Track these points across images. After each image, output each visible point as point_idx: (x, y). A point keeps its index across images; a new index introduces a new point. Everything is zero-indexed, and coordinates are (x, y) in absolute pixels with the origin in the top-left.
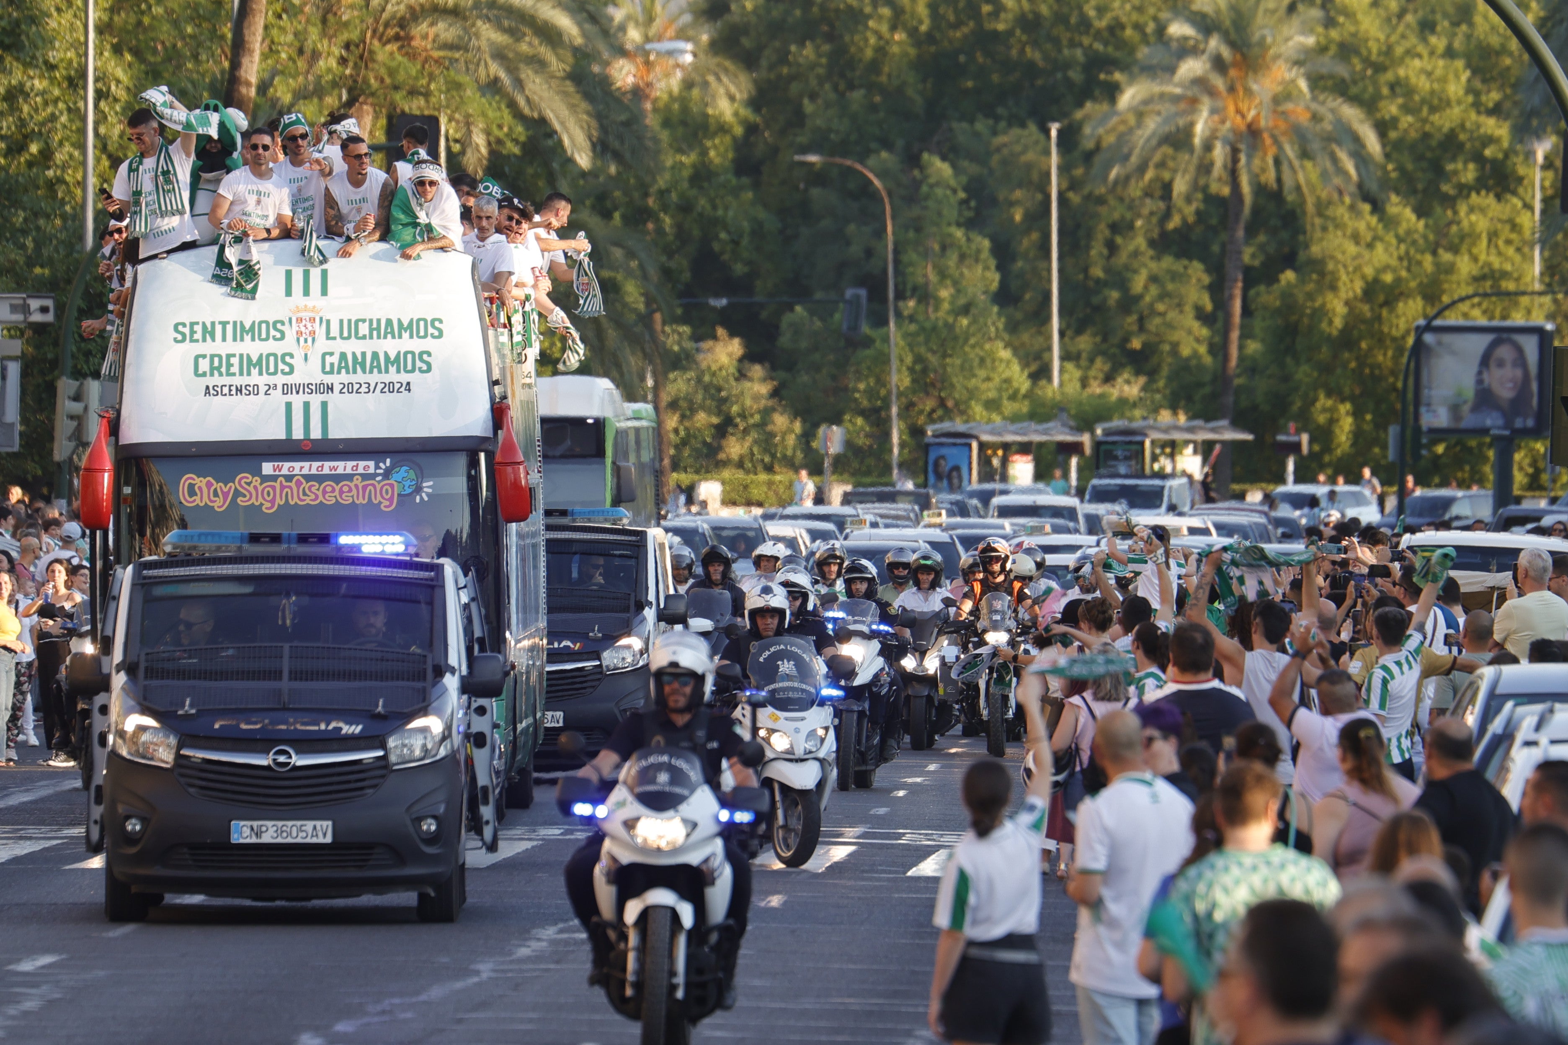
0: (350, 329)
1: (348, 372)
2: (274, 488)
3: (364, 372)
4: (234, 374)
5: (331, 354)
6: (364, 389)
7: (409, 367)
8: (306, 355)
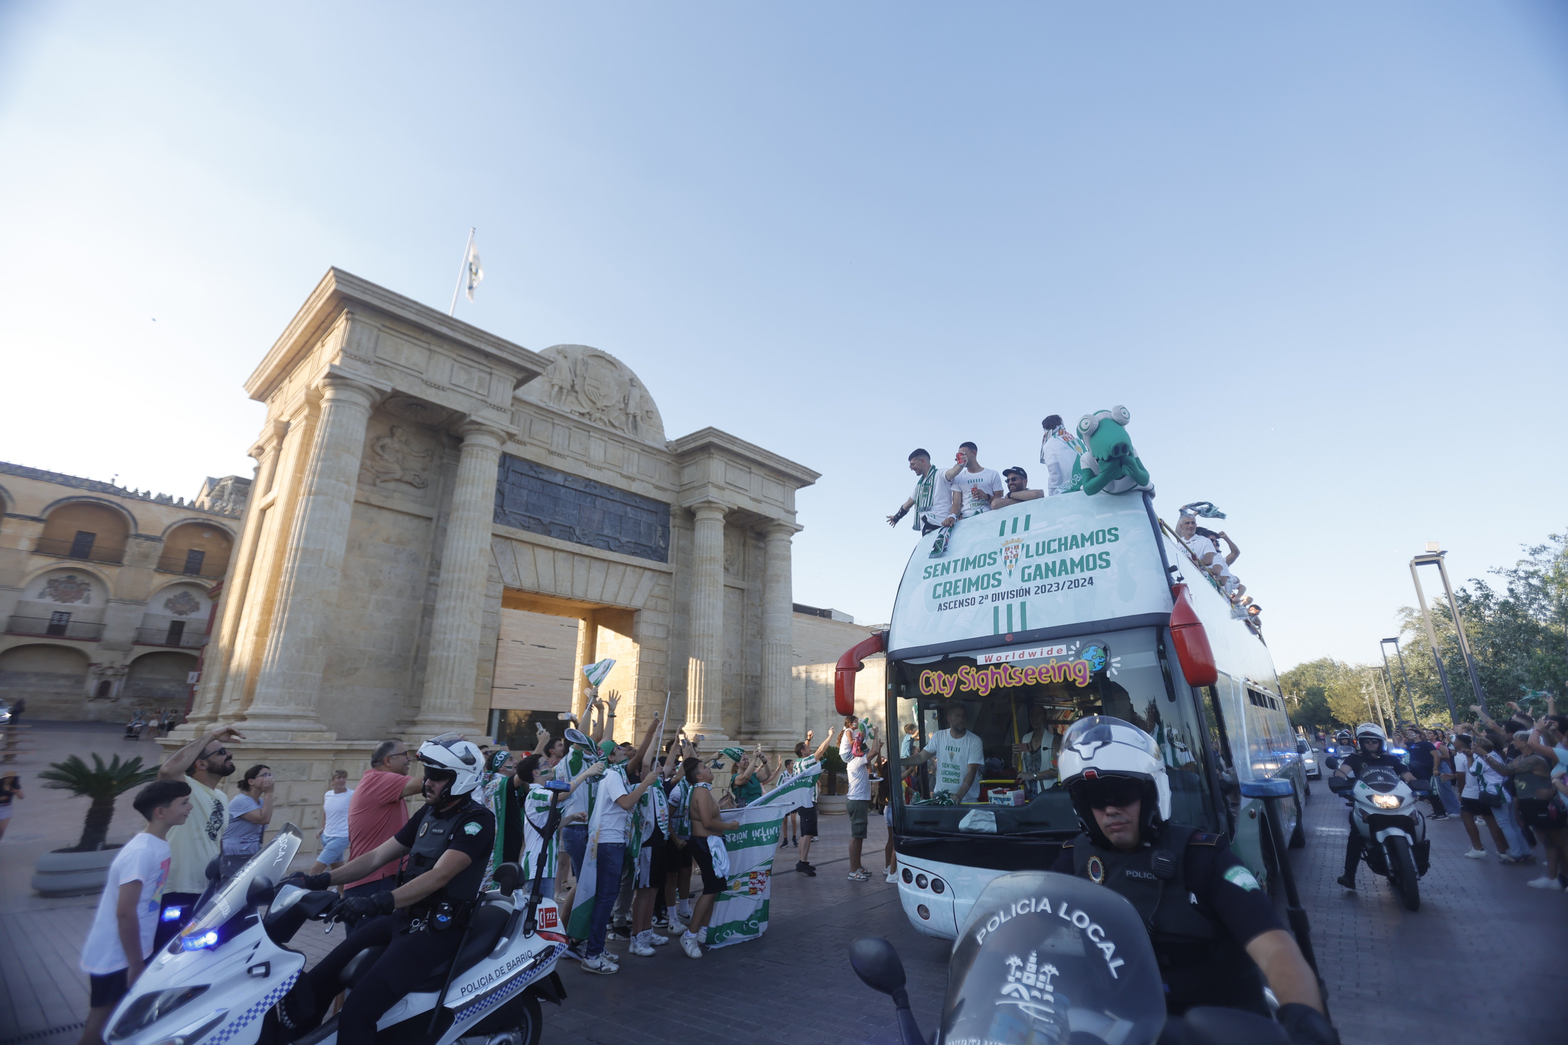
0: (1045, 548)
1: (1041, 578)
2: (986, 675)
3: (1054, 575)
4: (959, 593)
5: (1029, 567)
6: (1054, 588)
7: (1091, 566)
8: (1010, 571)
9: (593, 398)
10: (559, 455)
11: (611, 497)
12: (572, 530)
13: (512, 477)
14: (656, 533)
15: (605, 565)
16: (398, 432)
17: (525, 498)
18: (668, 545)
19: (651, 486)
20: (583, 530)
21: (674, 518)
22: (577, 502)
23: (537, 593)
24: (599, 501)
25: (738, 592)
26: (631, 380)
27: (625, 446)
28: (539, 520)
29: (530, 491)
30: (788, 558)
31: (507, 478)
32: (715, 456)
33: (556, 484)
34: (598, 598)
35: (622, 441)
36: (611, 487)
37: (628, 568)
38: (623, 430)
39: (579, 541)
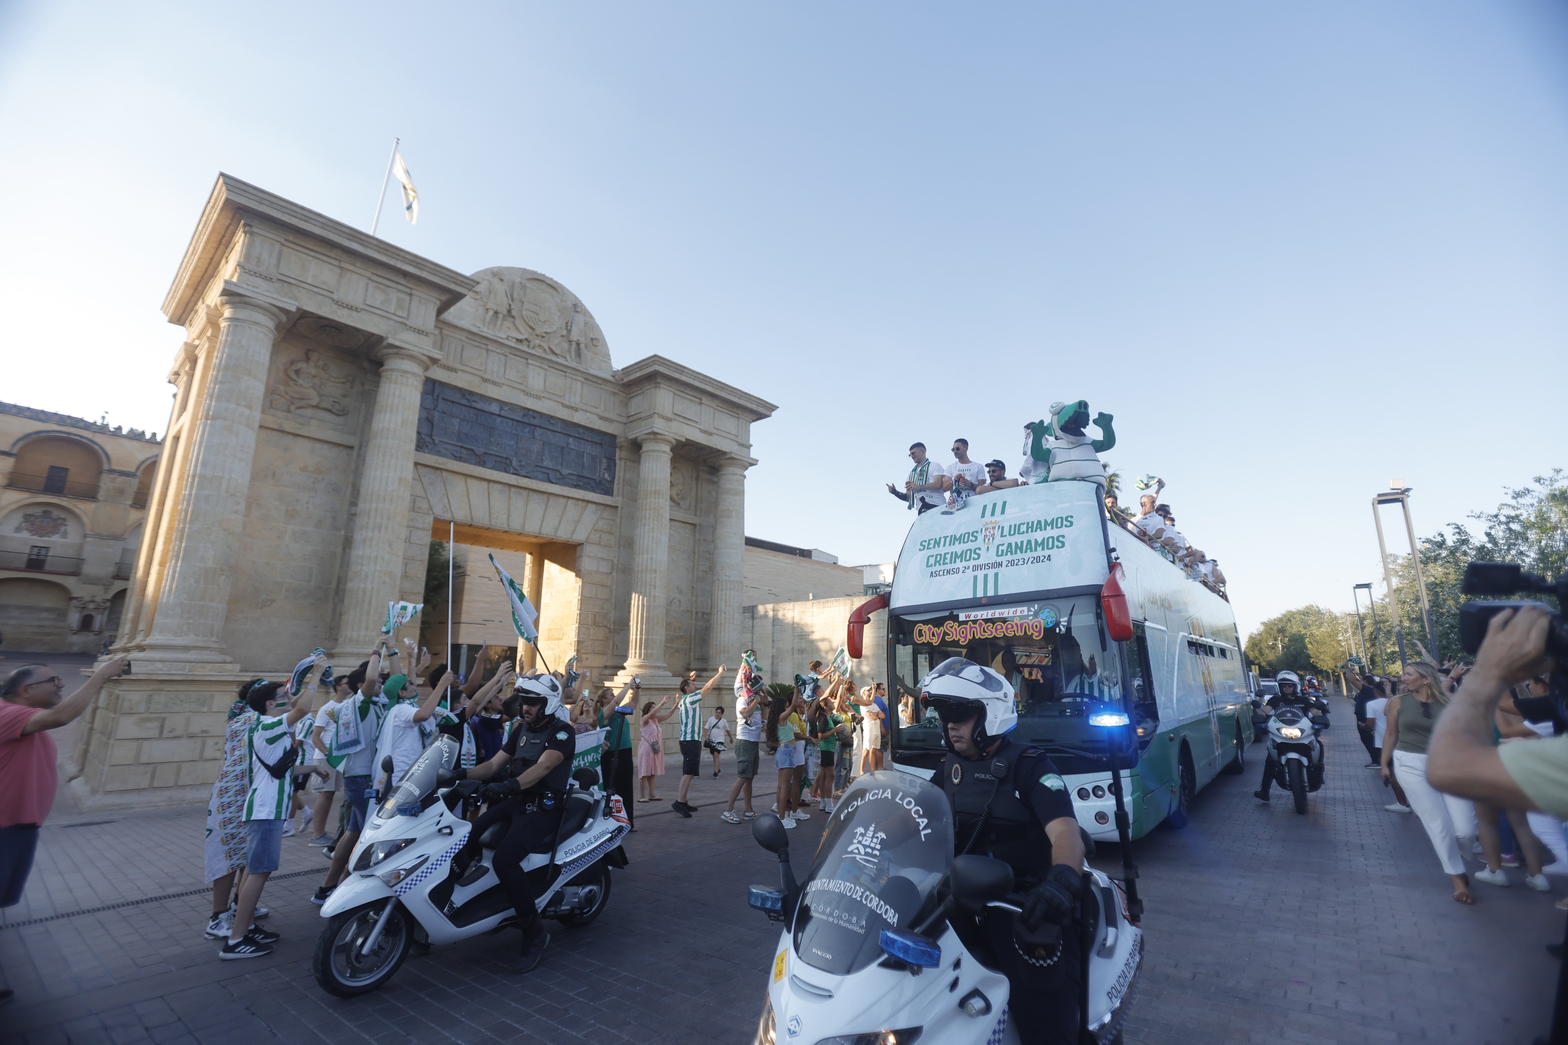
0: (1016, 529)
1: (1012, 554)
2: (966, 628)
3: (1022, 552)
4: (947, 563)
5: (1003, 545)
6: (1021, 563)
7: (1050, 546)
8: (988, 548)
9: (532, 324)
10: (494, 383)
11: (551, 428)
12: (508, 461)
13: (442, 406)
14: (600, 465)
15: (545, 497)
16: (314, 356)
17: (457, 428)
18: (614, 478)
19: (596, 417)
20: (521, 461)
21: (621, 450)
22: (514, 432)
23: (470, 525)
24: (538, 432)
25: (689, 527)
26: (575, 306)
27: (567, 374)
28: (472, 450)
29: (462, 420)
30: (741, 493)
31: (436, 406)
32: (662, 385)
33: (491, 413)
34: (537, 531)
35: (564, 369)
36: (552, 417)
37: (570, 501)
38: (565, 358)
39: (516, 472)
